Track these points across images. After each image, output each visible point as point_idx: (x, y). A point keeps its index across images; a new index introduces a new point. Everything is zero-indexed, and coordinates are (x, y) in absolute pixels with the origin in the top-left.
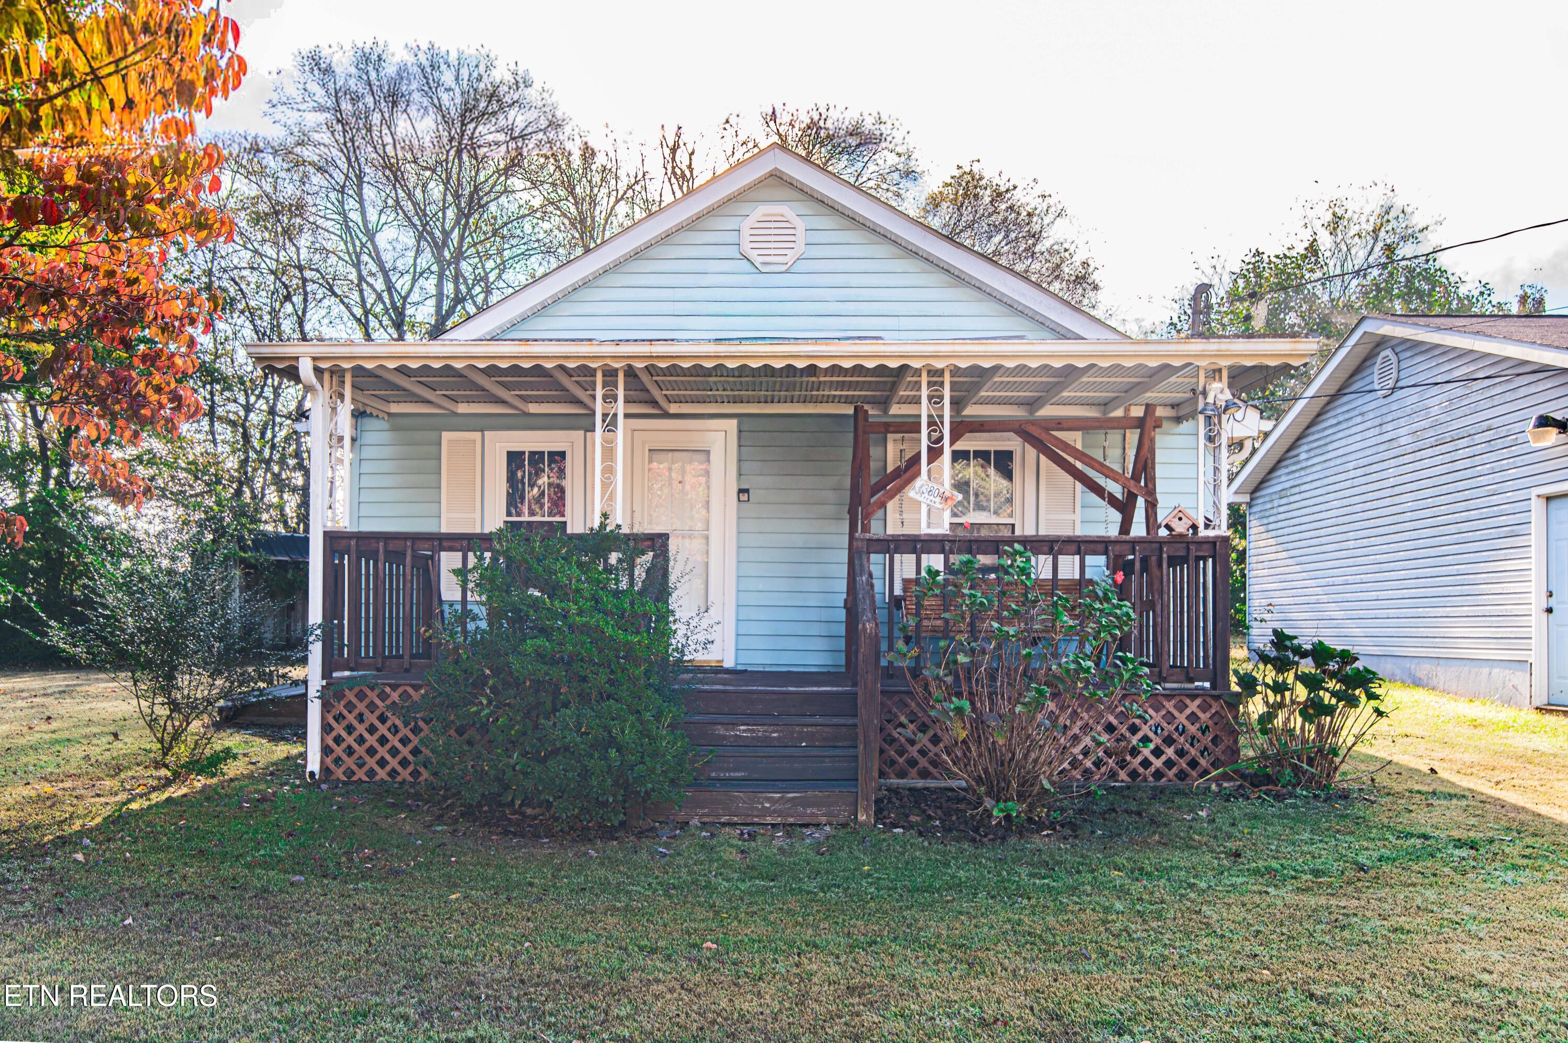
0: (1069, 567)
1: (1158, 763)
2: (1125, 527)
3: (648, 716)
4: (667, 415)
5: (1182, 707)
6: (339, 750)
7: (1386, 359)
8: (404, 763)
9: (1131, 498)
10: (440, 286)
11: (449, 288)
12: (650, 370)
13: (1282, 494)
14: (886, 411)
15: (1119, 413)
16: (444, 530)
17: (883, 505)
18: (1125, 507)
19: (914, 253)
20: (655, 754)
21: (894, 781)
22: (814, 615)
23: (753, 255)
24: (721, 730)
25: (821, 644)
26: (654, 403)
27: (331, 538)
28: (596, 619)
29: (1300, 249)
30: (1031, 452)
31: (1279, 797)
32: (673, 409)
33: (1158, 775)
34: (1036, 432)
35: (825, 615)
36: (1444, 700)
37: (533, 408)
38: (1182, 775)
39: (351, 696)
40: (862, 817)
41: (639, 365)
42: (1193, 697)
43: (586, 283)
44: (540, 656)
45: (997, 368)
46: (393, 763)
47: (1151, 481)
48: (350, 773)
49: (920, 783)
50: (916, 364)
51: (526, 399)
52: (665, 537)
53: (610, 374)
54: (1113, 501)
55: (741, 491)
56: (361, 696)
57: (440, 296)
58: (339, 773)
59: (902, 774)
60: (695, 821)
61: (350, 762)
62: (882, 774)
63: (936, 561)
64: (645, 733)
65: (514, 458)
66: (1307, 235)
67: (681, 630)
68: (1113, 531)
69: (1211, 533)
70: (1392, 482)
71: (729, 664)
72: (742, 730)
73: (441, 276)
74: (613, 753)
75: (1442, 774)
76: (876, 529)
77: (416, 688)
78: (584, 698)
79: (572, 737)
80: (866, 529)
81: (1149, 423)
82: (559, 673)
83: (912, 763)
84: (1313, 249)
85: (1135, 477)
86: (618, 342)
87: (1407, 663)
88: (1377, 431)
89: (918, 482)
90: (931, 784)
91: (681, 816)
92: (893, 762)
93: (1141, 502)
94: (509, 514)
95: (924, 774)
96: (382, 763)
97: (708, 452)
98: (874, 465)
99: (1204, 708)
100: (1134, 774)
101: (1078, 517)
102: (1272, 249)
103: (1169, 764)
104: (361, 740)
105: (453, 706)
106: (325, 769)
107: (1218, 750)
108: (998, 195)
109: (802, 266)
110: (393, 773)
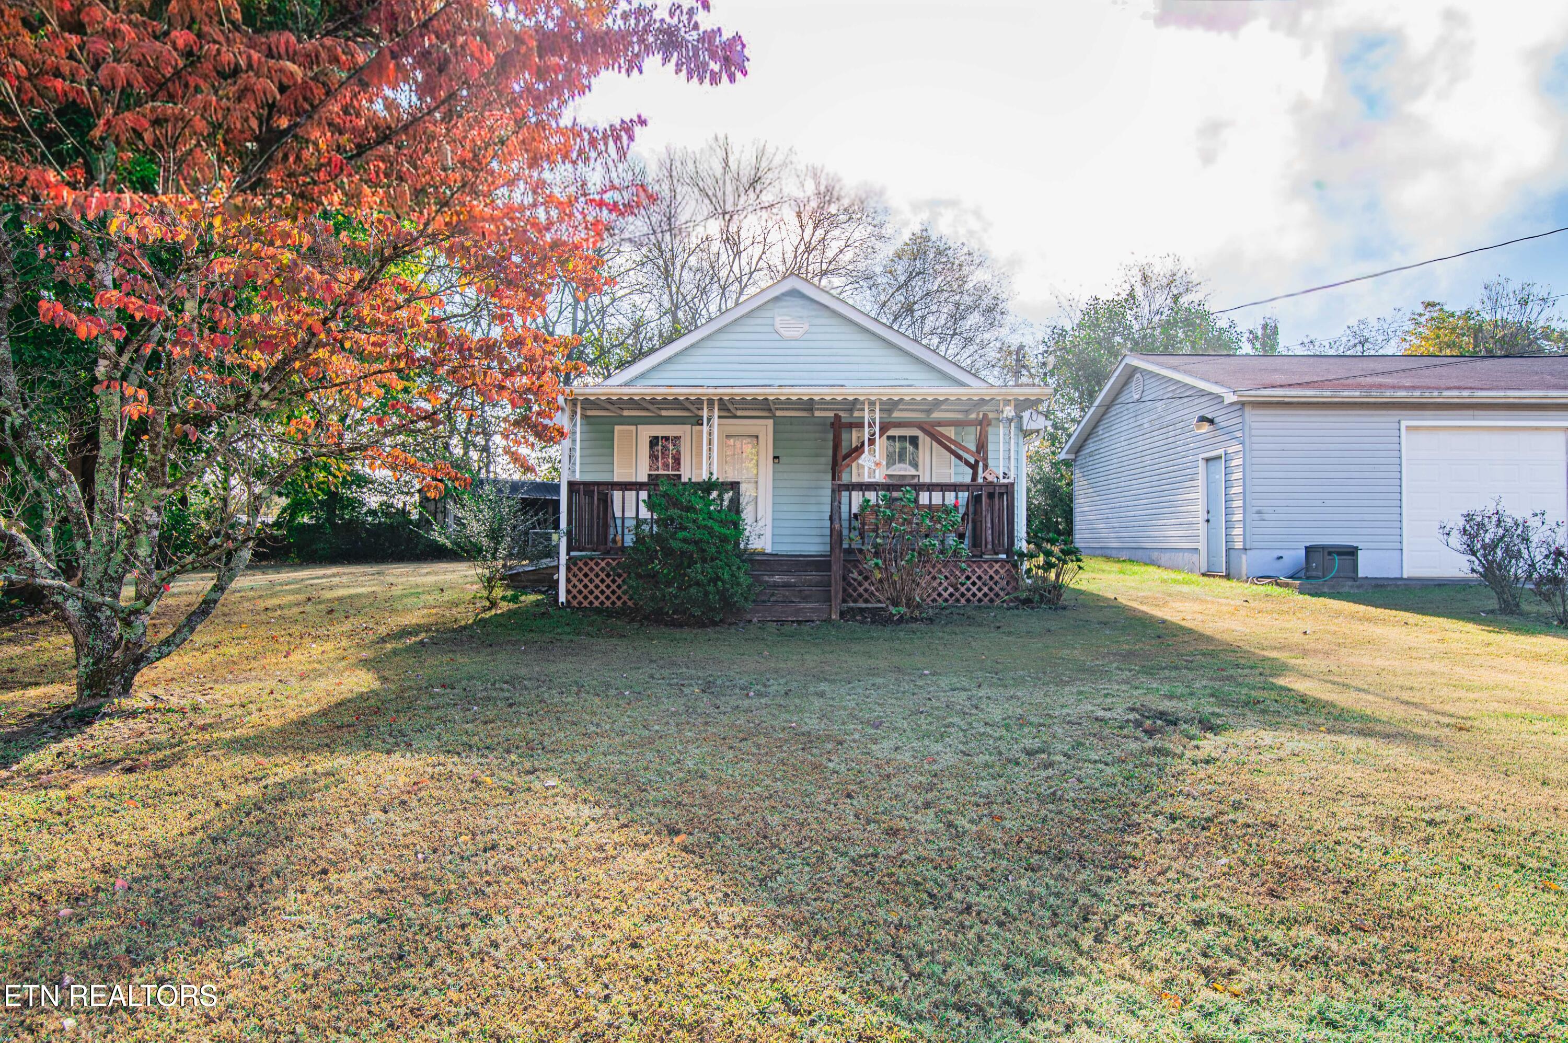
0: (937, 498)
1: (980, 595)
2: (974, 477)
3: (734, 568)
4: (735, 417)
5: (991, 567)
6: (575, 591)
7: (1138, 379)
8: (608, 598)
9: (977, 462)
10: (575, 314)
11: (580, 315)
12: (732, 401)
13: (1091, 454)
14: (851, 415)
15: (973, 416)
16: (615, 480)
17: (849, 465)
18: (974, 467)
19: (866, 330)
20: (739, 584)
21: (852, 604)
22: (814, 524)
23: (781, 331)
24: (766, 578)
25: (818, 540)
26: (729, 410)
27: (571, 484)
28: (710, 523)
29: (1124, 295)
30: (928, 439)
31: (1033, 608)
32: (739, 413)
33: (980, 600)
34: (927, 427)
35: (819, 524)
36: (1160, 570)
37: (664, 413)
38: (992, 601)
39: (581, 564)
40: (834, 617)
41: (726, 398)
42: (997, 561)
43: (692, 346)
44: (685, 540)
45: (901, 400)
46: (602, 598)
47: (986, 453)
48: (580, 603)
49: (864, 605)
50: (862, 398)
51: (660, 409)
52: (738, 483)
53: (711, 402)
54: (967, 463)
55: (775, 458)
56: (586, 564)
57: (575, 320)
58: (575, 603)
59: (855, 601)
60: (755, 620)
61: (580, 598)
62: (844, 601)
63: (871, 496)
64: (733, 575)
65: (654, 441)
66: (1127, 287)
67: (748, 528)
68: (968, 479)
69: (1006, 481)
70: (1140, 449)
71: (768, 551)
72: (777, 578)
73: (575, 309)
74: (720, 583)
75: (1120, 600)
76: (845, 479)
77: (614, 560)
78: (704, 561)
79: (700, 577)
80: (840, 479)
81: (985, 423)
82: (692, 548)
83: (860, 595)
84: (1132, 295)
85: (978, 452)
86: (716, 387)
87: (1148, 552)
88: (1133, 420)
89: (863, 456)
90: (870, 605)
91: (748, 616)
92: (851, 596)
93: (981, 464)
94: (651, 468)
95: (866, 601)
96: (597, 598)
97: (757, 437)
98: (844, 444)
99: (1002, 567)
100: (968, 600)
101: (952, 471)
102: (1106, 295)
103: (985, 595)
104: (586, 586)
105: (640, 565)
106: (568, 601)
107: (1009, 588)
108: (939, 253)
109: (807, 336)
110: (602, 603)
